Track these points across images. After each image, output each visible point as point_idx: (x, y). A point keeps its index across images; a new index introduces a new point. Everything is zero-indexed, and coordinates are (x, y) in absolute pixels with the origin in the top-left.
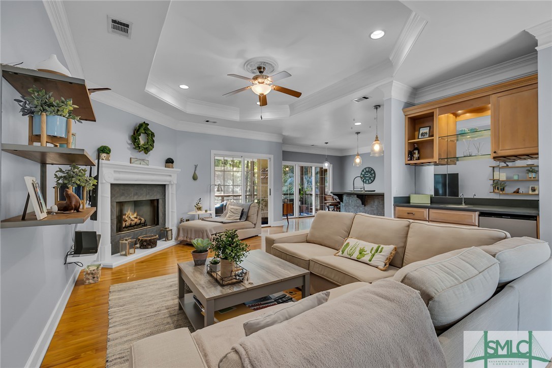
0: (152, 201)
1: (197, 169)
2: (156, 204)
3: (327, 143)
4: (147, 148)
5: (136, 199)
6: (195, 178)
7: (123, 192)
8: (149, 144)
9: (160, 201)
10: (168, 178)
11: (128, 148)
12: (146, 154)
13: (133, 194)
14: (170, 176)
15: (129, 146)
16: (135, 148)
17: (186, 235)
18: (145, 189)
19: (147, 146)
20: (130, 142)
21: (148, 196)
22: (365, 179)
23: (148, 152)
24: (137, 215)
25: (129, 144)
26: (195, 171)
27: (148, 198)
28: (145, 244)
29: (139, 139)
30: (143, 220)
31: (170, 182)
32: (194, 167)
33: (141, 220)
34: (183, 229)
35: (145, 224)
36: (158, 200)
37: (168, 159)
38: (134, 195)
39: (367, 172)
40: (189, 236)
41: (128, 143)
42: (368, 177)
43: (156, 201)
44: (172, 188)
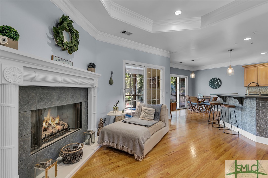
0: (75, 105)
1: (113, 75)
2: (79, 107)
3: (193, 61)
4: (71, 47)
5: (58, 104)
6: (111, 83)
7: (42, 96)
8: (74, 44)
9: (83, 104)
10: (91, 82)
11: (48, 43)
12: (70, 53)
13: (54, 99)
14: (93, 79)
15: (50, 42)
16: (57, 45)
17: (111, 140)
18: (68, 93)
19: (71, 45)
20: (51, 36)
21: (71, 100)
22: (213, 85)
23: (73, 52)
24: (59, 120)
25: (50, 39)
26: (111, 76)
27: (72, 102)
28: (69, 158)
29: (62, 34)
30: (66, 125)
31: (92, 85)
32: (111, 73)
33: (64, 125)
34: (107, 133)
35: (68, 130)
36: (81, 103)
37: (90, 64)
38: (56, 100)
39: (214, 81)
40: (116, 142)
41: (48, 37)
42: (215, 84)
43: (79, 104)
44: (93, 91)
